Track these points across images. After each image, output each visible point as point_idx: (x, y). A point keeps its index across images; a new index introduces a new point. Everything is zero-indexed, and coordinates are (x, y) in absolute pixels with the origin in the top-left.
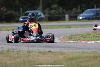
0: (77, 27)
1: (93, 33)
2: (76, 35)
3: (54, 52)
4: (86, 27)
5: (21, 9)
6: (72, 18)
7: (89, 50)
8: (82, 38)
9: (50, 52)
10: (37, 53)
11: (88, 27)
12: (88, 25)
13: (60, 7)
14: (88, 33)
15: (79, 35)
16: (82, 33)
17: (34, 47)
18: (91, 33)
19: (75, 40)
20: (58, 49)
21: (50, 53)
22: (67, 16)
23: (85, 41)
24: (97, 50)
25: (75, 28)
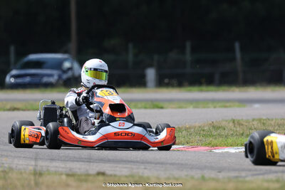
0: (180, 107)
1: (231, 124)
2: (180, 130)
3: (115, 176)
4: (208, 107)
5: (12, 49)
6: (166, 81)
7: (220, 172)
8: (197, 138)
9: (103, 174)
10: (64, 177)
11: (215, 107)
12: (213, 101)
13: (131, 46)
14: (215, 124)
15: (190, 128)
16: (197, 124)
17: (52, 160)
18: (224, 124)
19: (177, 144)
20: (126, 168)
21: (101, 178)
22: (151, 74)
23: (207, 148)
24: (243, 174)
25: (176, 108)
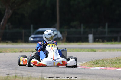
0: (104, 51)
2: (103, 60)
4: (115, 51)
5: (32, 26)
6: (97, 40)
7: (120, 78)
8: (110, 64)
11: (118, 51)
12: (117, 48)
13: (82, 25)
14: (118, 58)
15: (107, 60)
16: (110, 58)
17: (49, 73)
19: (102, 67)
20: (80, 76)
22: (91, 37)
23: (114, 68)
25: (101, 51)
